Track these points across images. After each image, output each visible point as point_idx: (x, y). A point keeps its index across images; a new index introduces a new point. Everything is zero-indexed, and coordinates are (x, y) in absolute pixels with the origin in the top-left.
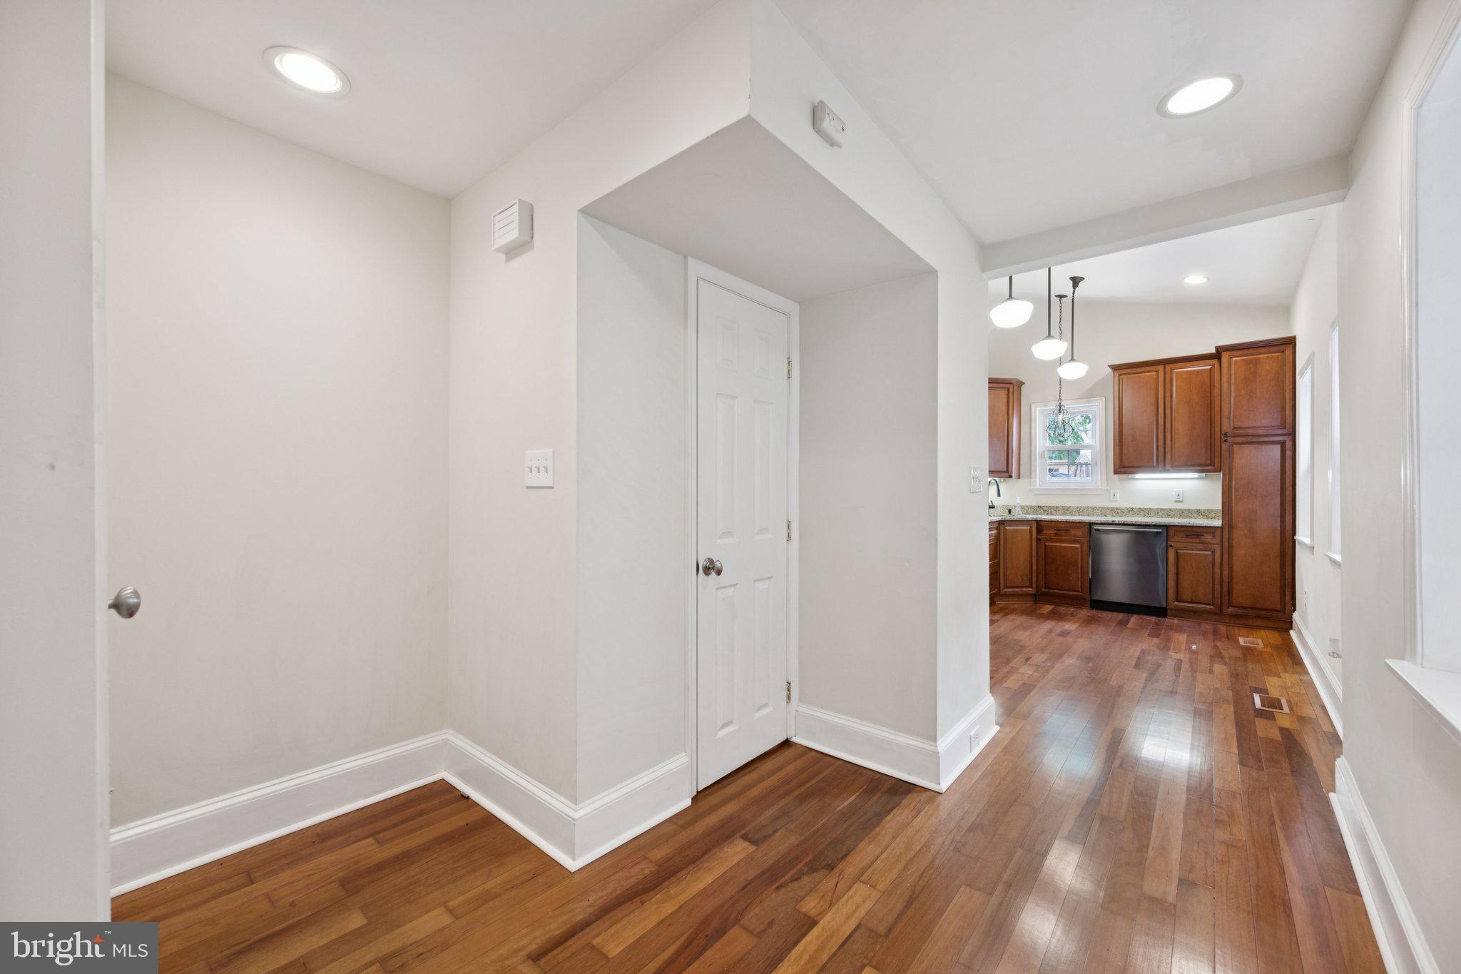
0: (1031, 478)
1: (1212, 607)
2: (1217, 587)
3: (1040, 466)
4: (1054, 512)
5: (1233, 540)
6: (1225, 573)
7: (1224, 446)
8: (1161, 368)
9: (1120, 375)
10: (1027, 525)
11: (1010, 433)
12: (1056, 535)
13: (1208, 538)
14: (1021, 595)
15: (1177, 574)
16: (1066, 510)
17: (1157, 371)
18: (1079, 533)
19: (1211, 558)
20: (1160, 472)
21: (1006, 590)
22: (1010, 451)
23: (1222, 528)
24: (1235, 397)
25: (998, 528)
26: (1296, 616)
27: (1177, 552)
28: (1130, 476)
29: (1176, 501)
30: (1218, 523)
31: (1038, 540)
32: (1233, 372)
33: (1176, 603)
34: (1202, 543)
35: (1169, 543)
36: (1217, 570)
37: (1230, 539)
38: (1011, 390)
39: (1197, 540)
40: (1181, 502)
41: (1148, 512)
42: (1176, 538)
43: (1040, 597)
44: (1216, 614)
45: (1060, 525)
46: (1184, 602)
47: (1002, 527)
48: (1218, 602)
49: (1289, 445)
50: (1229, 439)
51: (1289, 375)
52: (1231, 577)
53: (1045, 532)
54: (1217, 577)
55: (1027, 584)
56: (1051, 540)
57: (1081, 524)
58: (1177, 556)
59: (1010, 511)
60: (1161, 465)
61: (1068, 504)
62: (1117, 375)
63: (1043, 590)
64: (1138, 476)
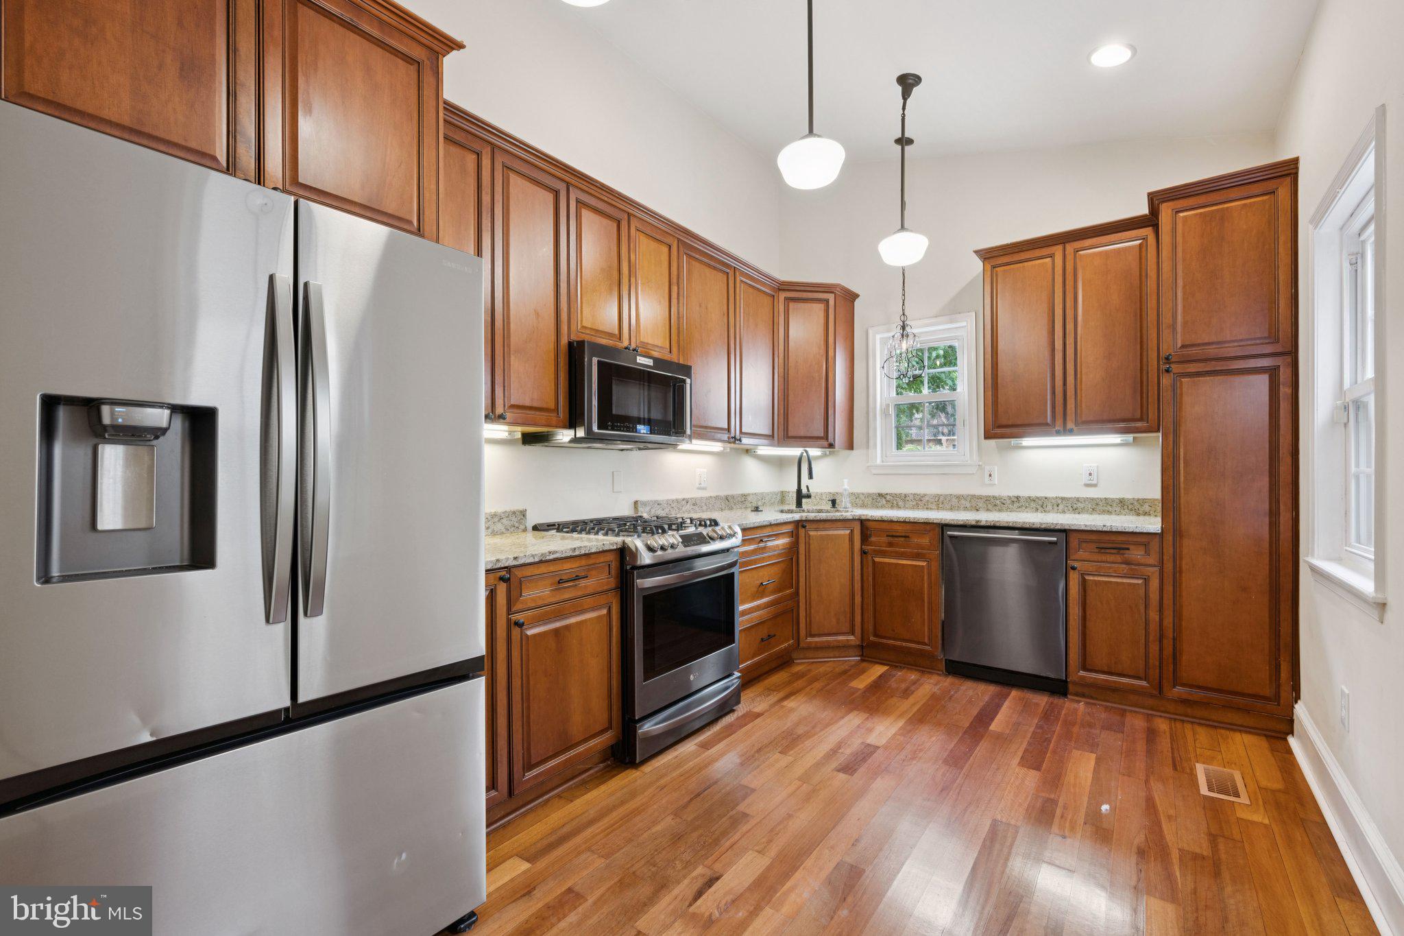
0: (868, 447)
1: (1144, 683)
2: (1154, 648)
3: (881, 429)
4: (901, 503)
5: (1181, 559)
6: (1168, 621)
7: (1166, 380)
8: (1058, 250)
9: (994, 267)
10: (846, 528)
11: (830, 375)
12: (890, 545)
13: (1136, 554)
14: (838, 647)
15: (1084, 618)
16: (919, 501)
17: (1052, 256)
18: (925, 541)
19: (1142, 592)
20: (1058, 433)
21: (809, 639)
22: (830, 404)
23: (1161, 535)
24: (1184, 287)
25: (794, 535)
26: (1300, 710)
27: (1084, 581)
28: (1013, 441)
29: (1087, 485)
30: (1153, 524)
31: (863, 553)
32: (1179, 239)
33: (1082, 673)
34: (1127, 563)
35: (1070, 563)
36: (1154, 615)
37: (1176, 558)
38: (832, 303)
39: (1118, 558)
40: (1095, 485)
41: (1040, 504)
42: (1081, 554)
43: (869, 651)
44: (1152, 696)
45: (896, 527)
46: (1096, 671)
47: (802, 531)
48: (1154, 673)
49: (1285, 374)
50: (1175, 368)
51: (1284, 238)
52: (1177, 628)
53: (873, 539)
54: (1154, 627)
55: (845, 627)
56: (883, 554)
57: (927, 525)
58: (1084, 583)
59: (834, 502)
60: (1059, 422)
61: (921, 490)
62: (988, 267)
63: (872, 638)
64: (1026, 442)
